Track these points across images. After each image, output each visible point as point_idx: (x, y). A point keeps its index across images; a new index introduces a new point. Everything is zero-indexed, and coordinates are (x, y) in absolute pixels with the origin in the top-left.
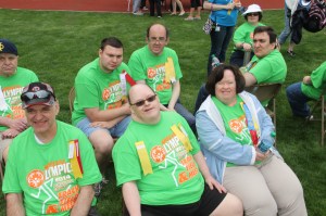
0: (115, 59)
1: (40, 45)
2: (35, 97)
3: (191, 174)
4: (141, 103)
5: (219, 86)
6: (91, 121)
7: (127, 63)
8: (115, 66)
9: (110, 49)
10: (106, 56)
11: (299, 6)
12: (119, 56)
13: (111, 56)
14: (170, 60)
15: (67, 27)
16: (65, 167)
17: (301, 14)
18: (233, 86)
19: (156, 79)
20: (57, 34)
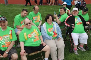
0: (26, 14)
1: (11, 13)
2: (2, 20)
3: (37, 40)
4: (27, 24)
5: (48, 20)
6: (18, 29)
7: (28, 16)
8: (25, 16)
9: (25, 12)
10: (24, 13)
11: (77, 3)
12: (27, 14)
13: (25, 13)
14: (39, 15)
15: (19, 8)
16: (8, 36)
17: (77, 5)
18: (51, 20)
19: (35, 20)
20: (16, 10)
